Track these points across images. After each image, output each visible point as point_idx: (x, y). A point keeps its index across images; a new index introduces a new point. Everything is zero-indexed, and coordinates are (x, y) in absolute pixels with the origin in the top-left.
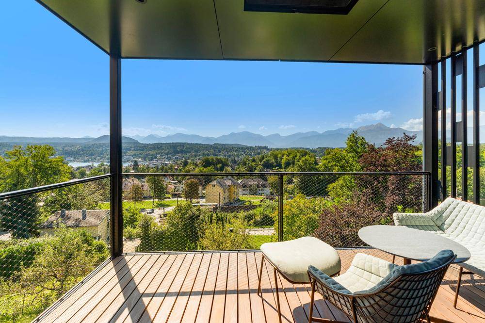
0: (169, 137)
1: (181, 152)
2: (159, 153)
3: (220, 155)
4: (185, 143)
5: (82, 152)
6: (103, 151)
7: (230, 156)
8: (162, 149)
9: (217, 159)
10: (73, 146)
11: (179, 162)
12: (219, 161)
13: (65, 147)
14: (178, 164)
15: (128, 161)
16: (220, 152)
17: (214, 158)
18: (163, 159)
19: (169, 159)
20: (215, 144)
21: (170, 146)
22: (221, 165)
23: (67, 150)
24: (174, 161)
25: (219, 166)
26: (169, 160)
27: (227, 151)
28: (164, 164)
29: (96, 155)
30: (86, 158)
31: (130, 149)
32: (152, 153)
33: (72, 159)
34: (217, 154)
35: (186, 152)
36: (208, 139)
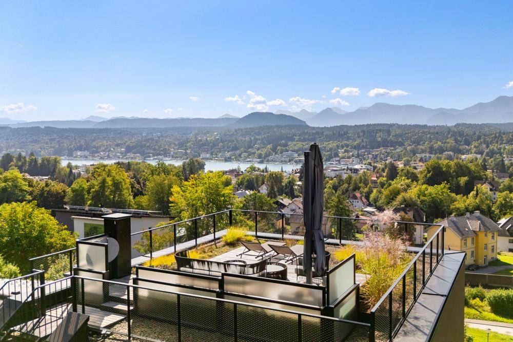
0: (360, 112)
1: (385, 143)
2: (342, 147)
3: (468, 152)
4: (391, 125)
5: (221, 144)
6: (251, 142)
7: (492, 154)
8: (348, 139)
9: (459, 166)
10: (208, 132)
11: (379, 165)
12: (462, 170)
13: (197, 134)
14: (377, 172)
15: (290, 161)
16: (468, 143)
17: (452, 163)
18: (349, 158)
19: (361, 158)
20: (458, 125)
21: (363, 132)
22: (466, 178)
23: (201, 140)
24: (370, 164)
25: (463, 180)
26: (361, 162)
27: (485, 142)
28: (351, 170)
29: (242, 149)
30: (228, 154)
31: (292, 139)
32: (330, 146)
33: (208, 156)
34: (461, 147)
35: (394, 144)
36: (442, 112)
